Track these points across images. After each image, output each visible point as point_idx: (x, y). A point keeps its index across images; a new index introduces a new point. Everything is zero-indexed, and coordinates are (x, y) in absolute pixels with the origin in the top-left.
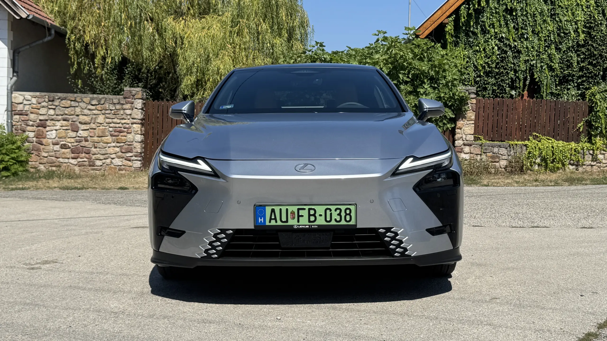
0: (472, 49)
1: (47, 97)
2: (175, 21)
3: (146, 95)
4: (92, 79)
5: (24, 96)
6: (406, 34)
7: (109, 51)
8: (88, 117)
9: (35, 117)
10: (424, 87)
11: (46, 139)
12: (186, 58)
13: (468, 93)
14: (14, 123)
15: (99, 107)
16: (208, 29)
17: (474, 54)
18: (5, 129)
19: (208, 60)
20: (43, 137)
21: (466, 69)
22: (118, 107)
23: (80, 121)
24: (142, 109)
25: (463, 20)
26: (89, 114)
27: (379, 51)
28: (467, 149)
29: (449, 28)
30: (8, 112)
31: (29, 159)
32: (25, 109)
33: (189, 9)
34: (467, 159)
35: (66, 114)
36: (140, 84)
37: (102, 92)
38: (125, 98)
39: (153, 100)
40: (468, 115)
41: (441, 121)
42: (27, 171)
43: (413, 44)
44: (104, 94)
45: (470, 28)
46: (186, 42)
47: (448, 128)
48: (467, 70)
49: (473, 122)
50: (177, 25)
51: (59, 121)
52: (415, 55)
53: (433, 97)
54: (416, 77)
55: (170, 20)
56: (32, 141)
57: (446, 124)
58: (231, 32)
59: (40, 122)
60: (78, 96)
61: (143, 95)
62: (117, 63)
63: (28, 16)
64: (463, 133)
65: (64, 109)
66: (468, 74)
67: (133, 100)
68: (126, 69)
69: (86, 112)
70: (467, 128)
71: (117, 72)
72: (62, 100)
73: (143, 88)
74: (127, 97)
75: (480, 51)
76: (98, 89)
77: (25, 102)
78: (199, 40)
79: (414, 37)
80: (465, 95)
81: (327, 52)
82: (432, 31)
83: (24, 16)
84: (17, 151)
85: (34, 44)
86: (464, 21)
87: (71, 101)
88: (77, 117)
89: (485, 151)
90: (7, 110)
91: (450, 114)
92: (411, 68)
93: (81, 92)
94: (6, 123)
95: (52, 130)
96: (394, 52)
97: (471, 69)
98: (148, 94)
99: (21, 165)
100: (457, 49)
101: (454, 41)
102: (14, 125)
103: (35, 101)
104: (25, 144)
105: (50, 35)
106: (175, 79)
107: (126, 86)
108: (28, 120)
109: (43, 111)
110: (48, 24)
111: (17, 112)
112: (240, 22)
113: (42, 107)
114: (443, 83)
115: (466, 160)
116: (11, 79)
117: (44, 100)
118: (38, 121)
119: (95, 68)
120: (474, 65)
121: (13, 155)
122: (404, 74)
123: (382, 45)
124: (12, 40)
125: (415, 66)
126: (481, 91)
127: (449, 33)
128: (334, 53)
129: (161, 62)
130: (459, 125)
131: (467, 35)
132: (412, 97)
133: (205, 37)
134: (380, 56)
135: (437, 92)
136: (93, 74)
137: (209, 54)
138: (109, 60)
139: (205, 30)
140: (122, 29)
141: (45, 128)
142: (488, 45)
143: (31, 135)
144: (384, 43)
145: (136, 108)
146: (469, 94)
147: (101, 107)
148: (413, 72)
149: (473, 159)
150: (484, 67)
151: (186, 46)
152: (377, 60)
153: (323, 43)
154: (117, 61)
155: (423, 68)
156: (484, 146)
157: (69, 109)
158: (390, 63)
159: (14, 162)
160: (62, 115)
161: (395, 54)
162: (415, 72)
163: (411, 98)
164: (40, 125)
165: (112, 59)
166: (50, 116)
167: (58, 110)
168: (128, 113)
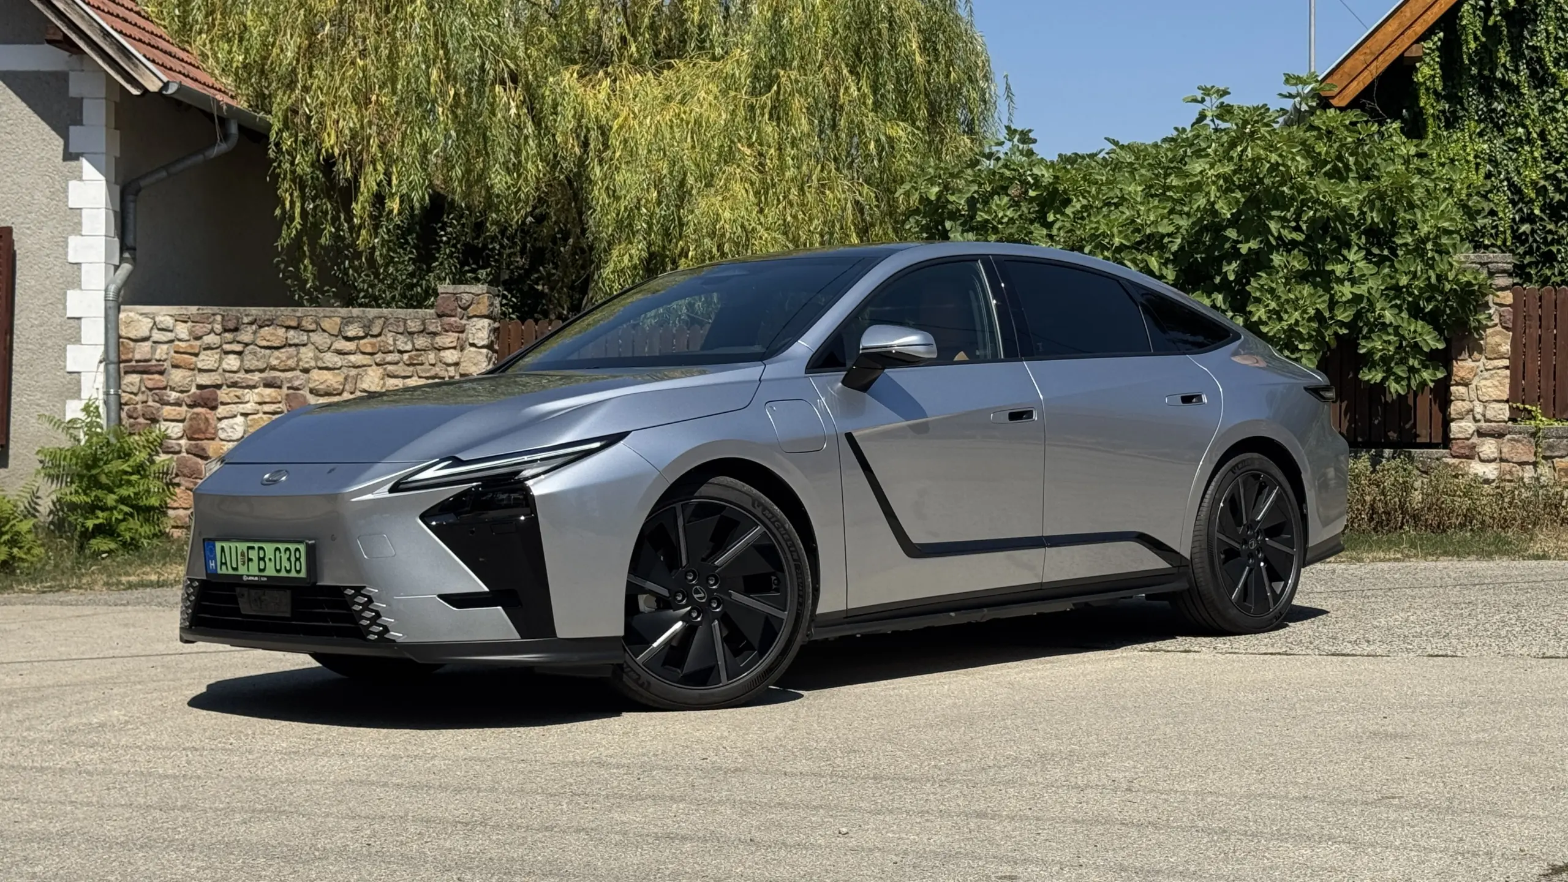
0: (1504, 135)
1: (219, 318)
2: (584, 81)
3: (502, 305)
4: (344, 263)
5: (153, 318)
6: (1290, 96)
7: (394, 178)
8: (335, 376)
9: (184, 378)
10: (1345, 259)
11: (217, 442)
12: (614, 191)
13: (1485, 271)
14: (125, 397)
15: (366, 344)
16: (682, 102)
17: (1511, 150)
18: (99, 416)
19: (683, 194)
20: (209, 436)
21: (1485, 197)
22: (421, 342)
23: (311, 386)
24: (489, 347)
25: (1473, 45)
26: (340, 364)
27: (1205, 149)
28: (1489, 447)
29: (1427, 72)
30: (106, 365)
31: (169, 501)
32: (157, 357)
33: (623, 39)
34: (1492, 477)
35: (274, 368)
36: (482, 273)
37: (375, 301)
38: (439, 316)
39: (522, 319)
40: (1489, 340)
41: (1403, 361)
42: (161, 535)
43: (1312, 128)
44: (379, 306)
45: (1493, 71)
46: (615, 142)
47: (1423, 384)
48: (1489, 200)
49: (1506, 362)
50: (590, 93)
51: (254, 387)
52: (1318, 163)
53: (1375, 287)
54: (1321, 228)
55: (569, 77)
56: (177, 448)
57: (1418, 371)
58: (752, 108)
59: (198, 392)
60: (307, 313)
61: (492, 305)
62: (416, 212)
63: (166, 85)
64: (1473, 396)
65: (268, 351)
66: (1493, 213)
67: (464, 322)
68: (443, 229)
69: (330, 359)
70: (1488, 383)
71: (417, 238)
72: (261, 327)
73: (491, 283)
74: (449, 312)
75: (1530, 141)
76: (362, 290)
77: (157, 336)
78: (655, 136)
79: (1314, 104)
80: (1475, 278)
81: (1042, 159)
82: (1372, 83)
83: (153, 86)
84: (134, 478)
85: (180, 167)
86: (1476, 51)
87: (288, 328)
88: (304, 376)
89: (1548, 453)
90: (105, 360)
91: (1431, 341)
92: (1304, 203)
93: (314, 302)
94: (101, 396)
95: (235, 416)
96: (1249, 153)
97: (1502, 198)
98: (504, 301)
99: (147, 520)
100: (1455, 137)
101: (1443, 112)
102: (126, 404)
103: (186, 331)
104: (157, 459)
105: (226, 137)
106: (583, 251)
107: (442, 280)
108: (165, 388)
109: (208, 360)
110: (220, 108)
111: (133, 363)
112: (778, 76)
113: (205, 349)
114: (1406, 245)
115: (1487, 481)
116: (117, 268)
117: (210, 327)
118: (194, 390)
119: (355, 230)
120: (1512, 185)
121: (125, 492)
122: (1283, 219)
123: (1216, 130)
124: (118, 155)
125: (1318, 193)
126: (1536, 264)
127: (1428, 89)
128: (1065, 159)
129: (540, 200)
130: (1462, 374)
131: (1486, 91)
132: (1307, 290)
133: (671, 127)
134: (1207, 167)
135: (1387, 270)
136: (347, 247)
137: (685, 174)
138: (394, 205)
139: (674, 105)
140: (432, 111)
141: (214, 408)
142: (1555, 120)
143: (175, 430)
144: (1223, 125)
145: (473, 345)
146: (1491, 274)
147: (373, 345)
148: (1311, 213)
149: (1508, 477)
150: (1542, 191)
151: (618, 154)
152: (1199, 178)
153: (1030, 131)
154: (417, 205)
155: (1344, 200)
156: (1544, 438)
157: (282, 354)
158: (1239, 187)
159: (126, 509)
160: (262, 371)
161: (1253, 160)
162: (1318, 214)
163: (1305, 293)
164: (199, 401)
165: (402, 202)
166: (227, 375)
167: (250, 357)
168: (450, 361)
